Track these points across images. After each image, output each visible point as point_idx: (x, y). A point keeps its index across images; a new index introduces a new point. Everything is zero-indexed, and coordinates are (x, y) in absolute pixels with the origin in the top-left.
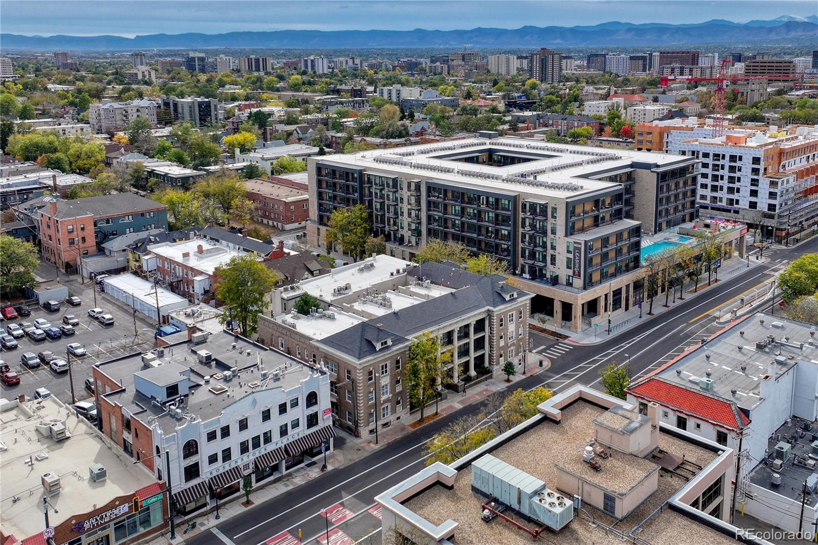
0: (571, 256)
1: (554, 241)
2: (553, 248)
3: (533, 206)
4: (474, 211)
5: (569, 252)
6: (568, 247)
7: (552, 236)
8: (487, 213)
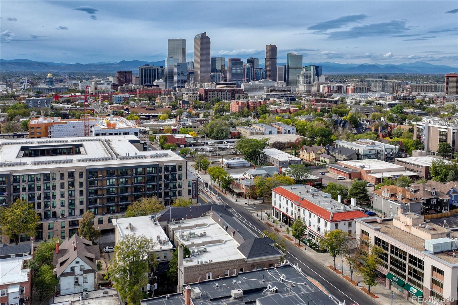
0: (191, 188)
1: (181, 183)
2: (180, 187)
3: (167, 168)
4: (125, 179)
5: (189, 186)
6: (189, 184)
7: (179, 181)
8: (136, 179)
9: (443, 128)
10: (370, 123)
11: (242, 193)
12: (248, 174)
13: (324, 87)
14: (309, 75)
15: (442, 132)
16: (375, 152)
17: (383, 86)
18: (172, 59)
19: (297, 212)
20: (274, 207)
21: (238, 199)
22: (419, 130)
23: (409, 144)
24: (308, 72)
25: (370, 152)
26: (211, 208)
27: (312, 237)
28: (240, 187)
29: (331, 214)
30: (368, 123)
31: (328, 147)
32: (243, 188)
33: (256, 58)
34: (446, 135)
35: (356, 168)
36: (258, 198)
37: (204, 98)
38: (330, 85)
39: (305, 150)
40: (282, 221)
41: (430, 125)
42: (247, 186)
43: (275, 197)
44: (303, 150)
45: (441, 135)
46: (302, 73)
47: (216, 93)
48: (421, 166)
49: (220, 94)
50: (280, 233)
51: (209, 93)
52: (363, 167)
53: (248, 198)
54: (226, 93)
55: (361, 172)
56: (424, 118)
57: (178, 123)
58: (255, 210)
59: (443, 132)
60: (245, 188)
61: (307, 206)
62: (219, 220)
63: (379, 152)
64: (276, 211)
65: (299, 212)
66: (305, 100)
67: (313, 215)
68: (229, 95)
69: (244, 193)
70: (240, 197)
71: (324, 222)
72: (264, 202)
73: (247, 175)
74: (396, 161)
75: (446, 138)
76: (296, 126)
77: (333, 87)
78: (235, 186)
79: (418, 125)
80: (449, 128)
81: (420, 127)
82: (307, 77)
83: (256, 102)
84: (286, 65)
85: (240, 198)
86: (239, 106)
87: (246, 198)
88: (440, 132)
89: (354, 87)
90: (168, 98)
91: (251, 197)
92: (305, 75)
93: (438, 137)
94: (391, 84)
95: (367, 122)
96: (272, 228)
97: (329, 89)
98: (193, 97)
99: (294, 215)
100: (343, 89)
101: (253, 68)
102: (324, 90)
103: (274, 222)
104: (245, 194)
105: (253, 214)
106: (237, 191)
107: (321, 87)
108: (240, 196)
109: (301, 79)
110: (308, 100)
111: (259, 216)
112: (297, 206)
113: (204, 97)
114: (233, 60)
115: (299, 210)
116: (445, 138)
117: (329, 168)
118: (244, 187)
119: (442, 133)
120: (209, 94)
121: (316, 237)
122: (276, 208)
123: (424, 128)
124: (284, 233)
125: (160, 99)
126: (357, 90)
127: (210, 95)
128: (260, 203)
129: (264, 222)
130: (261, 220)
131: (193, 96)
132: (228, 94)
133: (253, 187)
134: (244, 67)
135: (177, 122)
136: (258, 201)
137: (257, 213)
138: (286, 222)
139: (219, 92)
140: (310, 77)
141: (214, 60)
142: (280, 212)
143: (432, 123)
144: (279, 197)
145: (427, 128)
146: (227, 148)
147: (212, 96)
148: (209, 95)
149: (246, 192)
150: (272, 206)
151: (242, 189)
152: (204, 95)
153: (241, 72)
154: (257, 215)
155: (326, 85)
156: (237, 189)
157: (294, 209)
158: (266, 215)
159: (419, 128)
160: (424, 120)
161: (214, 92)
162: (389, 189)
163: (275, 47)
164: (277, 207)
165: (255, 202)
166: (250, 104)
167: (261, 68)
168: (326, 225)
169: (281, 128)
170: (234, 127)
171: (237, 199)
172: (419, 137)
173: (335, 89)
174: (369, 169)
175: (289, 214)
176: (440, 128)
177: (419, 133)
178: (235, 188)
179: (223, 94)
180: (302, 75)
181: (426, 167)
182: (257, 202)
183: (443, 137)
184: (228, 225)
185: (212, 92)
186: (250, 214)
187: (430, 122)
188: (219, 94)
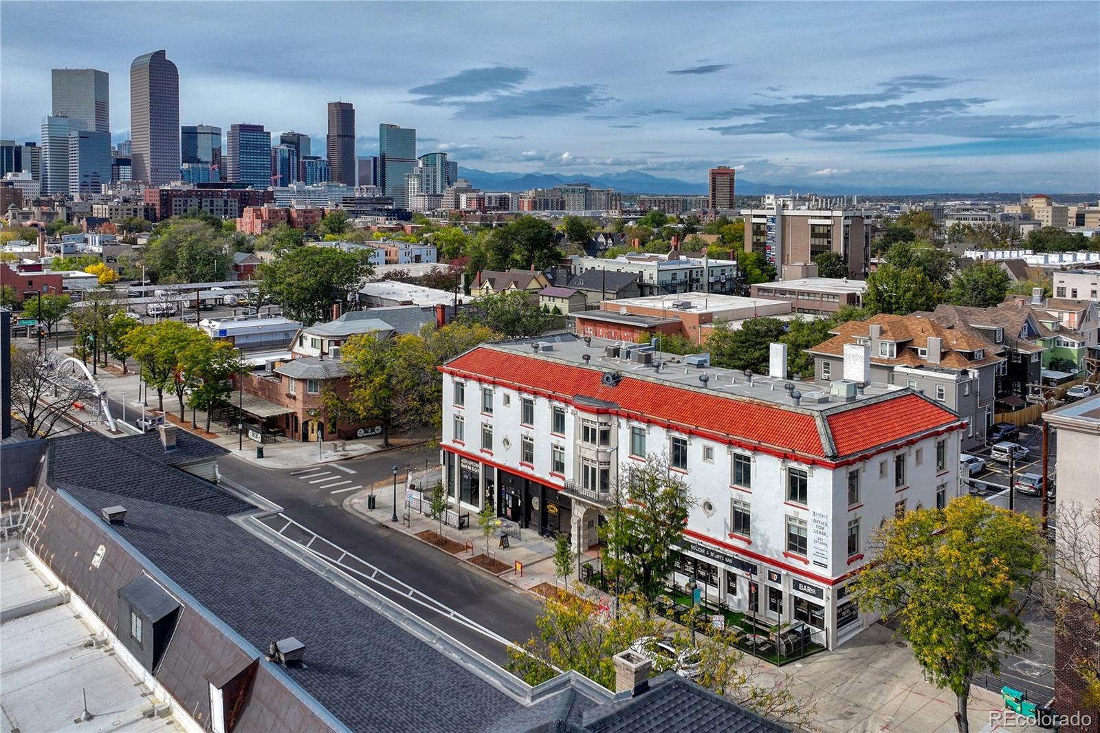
9: (820, 217)
10: (613, 240)
11: (287, 415)
12: (310, 337)
13: (469, 200)
14: (431, 175)
15: (817, 228)
16: (686, 277)
17: (588, 202)
18: (64, 121)
19: (591, 451)
20: (451, 452)
21: (268, 449)
22: (758, 230)
23: (747, 262)
24: (431, 169)
25: (674, 277)
26: (37, 466)
27: (690, 569)
28: (278, 393)
29: (819, 422)
30: (610, 241)
31: (553, 272)
32: (289, 396)
33: (303, 133)
34: (828, 235)
35: (665, 311)
36: (361, 433)
37: (158, 215)
38: (481, 193)
39: (488, 284)
40: (500, 515)
41: (786, 213)
42: (308, 382)
43: (460, 397)
44: (481, 285)
45: (814, 235)
46: (416, 171)
47: (195, 201)
48: (834, 296)
49: (208, 204)
50: (511, 578)
51: (174, 199)
52: (687, 305)
53: (313, 436)
54: (226, 202)
55: (681, 322)
56: (768, 198)
57: (49, 249)
58: (356, 480)
59: (821, 228)
60: (300, 397)
61: (656, 408)
62: (97, 561)
63: (694, 276)
64: (462, 470)
65: (602, 448)
66: (436, 213)
67: (695, 448)
68: (233, 208)
69: (294, 415)
70: (278, 438)
71: (784, 474)
72: (387, 444)
73: (307, 343)
74: (752, 291)
75: (829, 242)
76: (438, 244)
77: (490, 198)
78: (251, 396)
79: (755, 216)
80: (836, 213)
81: (763, 220)
82: (428, 180)
83: (311, 211)
84: (379, 156)
85: (275, 442)
86: (263, 222)
87: (305, 438)
88: (813, 226)
89: (534, 198)
90: (43, 213)
91: (328, 428)
92: (424, 175)
93: (808, 242)
94: (603, 197)
95: (607, 240)
96: (463, 556)
97: (480, 203)
98: (125, 212)
99: (570, 473)
100: (510, 204)
101: (295, 157)
102: (469, 205)
103: (462, 526)
104: (301, 421)
105: (346, 502)
106: (263, 412)
107: (463, 197)
108: (275, 434)
109: (413, 184)
110: (444, 214)
111: (383, 507)
112: (593, 417)
113: (158, 211)
114: (244, 128)
115: (605, 436)
116: (826, 243)
117: (577, 322)
118: (296, 389)
119: (817, 232)
120: (174, 203)
121: (721, 566)
122: (463, 455)
123: (773, 220)
124: (533, 574)
125: (14, 217)
126: (540, 205)
127: (178, 208)
128: (372, 449)
129: (410, 532)
130: (392, 525)
131: (125, 207)
132: (229, 203)
133: (339, 385)
134: (273, 154)
135: (46, 245)
136: (364, 446)
137: (368, 493)
138: (521, 515)
139: (203, 200)
140: (435, 181)
141: (191, 133)
142: (488, 466)
143: (791, 207)
144: (480, 393)
145: (778, 220)
146: (223, 305)
147: (183, 208)
148: (174, 208)
149: (307, 411)
150: (442, 446)
151: (287, 401)
152: (158, 207)
153: (266, 161)
154: (372, 503)
155: (474, 195)
156: (263, 406)
157: (570, 439)
158: (416, 495)
159: (758, 225)
160: (768, 201)
161: (189, 199)
162: (885, 327)
163: (349, 108)
164: (472, 444)
165: (348, 448)
166: (295, 215)
167: (318, 158)
168: (797, 489)
169: (395, 248)
170: (250, 250)
171: (261, 445)
172: (760, 246)
173: (493, 204)
174: (705, 311)
175: (541, 470)
176: (812, 217)
177: (758, 238)
178: (251, 403)
179: (215, 204)
180: (417, 176)
181: (848, 295)
182: (358, 448)
183: (821, 239)
184: (177, 595)
185: (182, 199)
186: (334, 503)
187: (784, 206)
188: (204, 204)
